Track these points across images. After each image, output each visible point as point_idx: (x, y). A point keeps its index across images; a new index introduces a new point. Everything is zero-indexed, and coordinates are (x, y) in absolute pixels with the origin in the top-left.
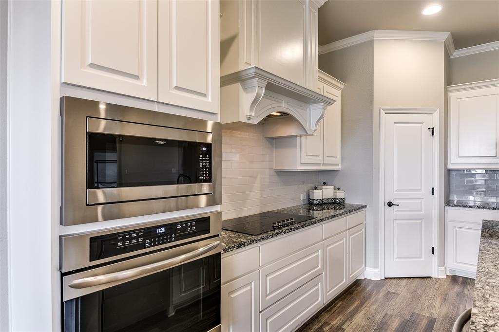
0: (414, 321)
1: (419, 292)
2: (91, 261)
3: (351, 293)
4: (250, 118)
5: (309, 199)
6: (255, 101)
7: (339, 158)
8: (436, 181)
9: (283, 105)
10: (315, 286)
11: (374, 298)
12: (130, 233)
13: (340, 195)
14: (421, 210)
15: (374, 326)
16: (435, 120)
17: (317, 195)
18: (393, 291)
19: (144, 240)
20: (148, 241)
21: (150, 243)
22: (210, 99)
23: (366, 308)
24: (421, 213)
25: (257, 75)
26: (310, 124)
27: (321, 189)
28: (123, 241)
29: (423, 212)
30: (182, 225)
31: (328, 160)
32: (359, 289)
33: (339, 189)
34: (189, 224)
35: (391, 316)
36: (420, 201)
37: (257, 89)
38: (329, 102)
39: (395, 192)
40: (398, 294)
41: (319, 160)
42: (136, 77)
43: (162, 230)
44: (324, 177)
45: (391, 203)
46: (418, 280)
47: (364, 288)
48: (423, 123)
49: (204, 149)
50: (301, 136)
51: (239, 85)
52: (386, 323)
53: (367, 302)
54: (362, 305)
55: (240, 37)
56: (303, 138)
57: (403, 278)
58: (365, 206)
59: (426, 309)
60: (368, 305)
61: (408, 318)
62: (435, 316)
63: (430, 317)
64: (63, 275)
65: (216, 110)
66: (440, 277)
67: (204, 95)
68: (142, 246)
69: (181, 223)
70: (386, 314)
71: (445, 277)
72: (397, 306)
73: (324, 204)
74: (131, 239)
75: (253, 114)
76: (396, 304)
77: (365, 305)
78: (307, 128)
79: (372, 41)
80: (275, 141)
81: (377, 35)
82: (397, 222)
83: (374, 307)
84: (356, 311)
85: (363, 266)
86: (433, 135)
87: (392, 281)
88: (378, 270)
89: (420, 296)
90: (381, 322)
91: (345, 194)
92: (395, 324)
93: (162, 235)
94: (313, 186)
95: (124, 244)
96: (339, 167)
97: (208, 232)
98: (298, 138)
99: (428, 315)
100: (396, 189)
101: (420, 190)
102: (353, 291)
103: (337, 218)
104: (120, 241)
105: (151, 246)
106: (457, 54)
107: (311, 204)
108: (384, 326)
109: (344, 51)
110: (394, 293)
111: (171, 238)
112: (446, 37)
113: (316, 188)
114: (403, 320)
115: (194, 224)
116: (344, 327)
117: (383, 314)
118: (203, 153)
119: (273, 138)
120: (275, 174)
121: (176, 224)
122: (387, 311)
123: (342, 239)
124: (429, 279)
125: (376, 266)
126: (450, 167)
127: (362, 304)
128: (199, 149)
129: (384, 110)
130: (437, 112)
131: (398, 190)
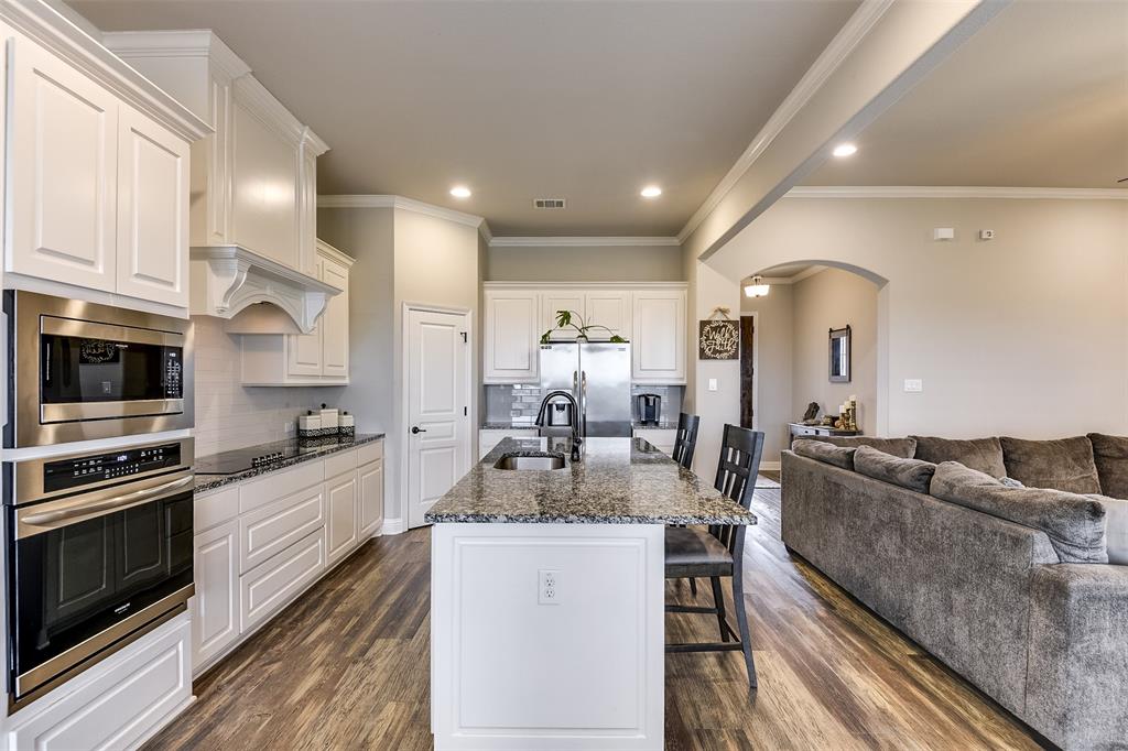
2: (45, 492)
3: (363, 554)
4: (222, 311)
5: (298, 430)
6: (232, 288)
7: (345, 368)
8: (469, 398)
9: (268, 292)
10: (313, 543)
12: (88, 459)
13: (348, 422)
14: (451, 436)
16: (467, 323)
17: (312, 424)
19: (104, 470)
20: (108, 471)
21: (110, 474)
22: (178, 289)
24: (452, 439)
25: (237, 256)
26: (307, 319)
27: (319, 414)
28: (80, 469)
29: (454, 438)
30: (146, 453)
31: (330, 371)
32: (374, 547)
33: (345, 413)
34: (155, 452)
36: (451, 424)
37: (237, 273)
38: (332, 291)
39: (421, 415)
41: (316, 370)
42: (90, 263)
43: (124, 458)
44: (323, 395)
45: (417, 428)
47: (381, 546)
48: (454, 326)
49: (173, 355)
50: (289, 335)
56: (293, 338)
58: (383, 435)
60: (385, 561)
64: (14, 508)
65: (185, 303)
67: (171, 284)
68: (102, 477)
69: (146, 450)
70: (407, 564)
72: (421, 553)
73: (322, 436)
74: (88, 468)
75: (228, 306)
77: (380, 562)
78: (301, 324)
79: (392, 209)
80: (242, 338)
82: (424, 453)
83: (392, 561)
84: (370, 568)
85: (380, 518)
86: (466, 341)
87: (416, 531)
88: (400, 520)
91: (355, 421)
93: (124, 464)
94: (305, 410)
95: (80, 473)
96: (346, 381)
97: (179, 461)
98: (285, 338)
100: (422, 409)
101: (452, 410)
102: (366, 552)
103: (344, 450)
104: (77, 469)
105: (111, 478)
106: (495, 242)
107: (301, 438)
111: (135, 468)
112: (480, 223)
113: (310, 413)
115: (161, 451)
116: (353, 587)
118: (172, 359)
119: (239, 335)
120: (243, 390)
121: (139, 451)
123: (351, 480)
125: (397, 516)
126: (486, 381)
127: (377, 562)
128: (168, 355)
129: (407, 304)
130: (470, 314)
131: (425, 412)
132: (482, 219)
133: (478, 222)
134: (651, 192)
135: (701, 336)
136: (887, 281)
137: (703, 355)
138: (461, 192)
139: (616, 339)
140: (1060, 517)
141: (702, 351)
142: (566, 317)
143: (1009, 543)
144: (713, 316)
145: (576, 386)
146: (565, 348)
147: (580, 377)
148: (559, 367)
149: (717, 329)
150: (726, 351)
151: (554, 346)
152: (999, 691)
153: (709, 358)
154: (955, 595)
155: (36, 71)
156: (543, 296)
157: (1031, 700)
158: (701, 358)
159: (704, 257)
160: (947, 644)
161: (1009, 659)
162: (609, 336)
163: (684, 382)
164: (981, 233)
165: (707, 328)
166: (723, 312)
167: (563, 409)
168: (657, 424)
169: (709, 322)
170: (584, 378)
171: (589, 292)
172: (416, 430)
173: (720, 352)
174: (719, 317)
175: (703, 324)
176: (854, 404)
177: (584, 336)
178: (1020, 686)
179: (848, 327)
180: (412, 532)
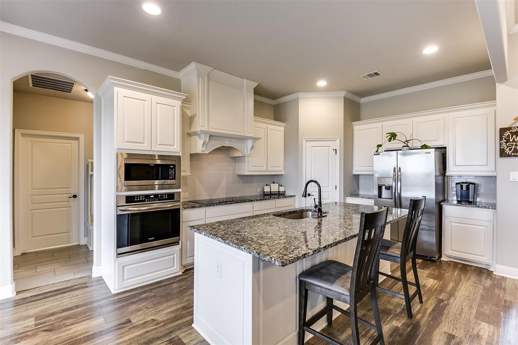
2: (126, 203)
4: (203, 151)
6: (204, 144)
7: (282, 168)
8: (338, 181)
12: (140, 196)
13: (282, 189)
16: (337, 144)
17: (267, 189)
19: (145, 199)
20: (147, 200)
22: (175, 147)
25: (202, 133)
26: (248, 150)
27: (271, 185)
29: (330, 200)
31: (272, 169)
33: (281, 186)
34: (165, 195)
36: (328, 193)
37: (204, 138)
38: (255, 139)
39: (312, 188)
41: (264, 169)
42: (143, 143)
43: (152, 196)
44: (274, 178)
45: (310, 194)
48: (330, 146)
49: (172, 167)
51: (197, 136)
55: (197, 116)
58: (295, 196)
64: (117, 206)
67: (172, 145)
68: (144, 201)
69: (161, 195)
73: (271, 194)
74: (140, 198)
75: (204, 149)
78: (245, 152)
79: (298, 98)
80: (237, 158)
81: (300, 95)
86: (336, 153)
91: (285, 189)
93: (152, 198)
94: (265, 184)
95: (137, 199)
96: (283, 173)
97: (174, 199)
98: (247, 157)
105: (148, 202)
106: (363, 101)
107: (264, 194)
109: (285, 103)
111: (156, 199)
112: (344, 94)
113: (267, 185)
118: (172, 169)
119: (234, 157)
120: (237, 177)
121: (158, 195)
126: (354, 173)
129: (305, 139)
130: (338, 141)
132: (345, 92)
135: (501, 139)
137: (503, 154)
138: (322, 83)
139: (425, 147)
141: (502, 151)
142: (393, 136)
144: (513, 123)
145: (395, 175)
146: (388, 154)
147: (397, 171)
148: (384, 165)
155: (124, 97)
156: (385, 125)
158: (501, 156)
162: (419, 145)
163: (495, 174)
165: (508, 133)
168: (471, 202)
170: (400, 171)
175: (503, 131)
177: (408, 146)
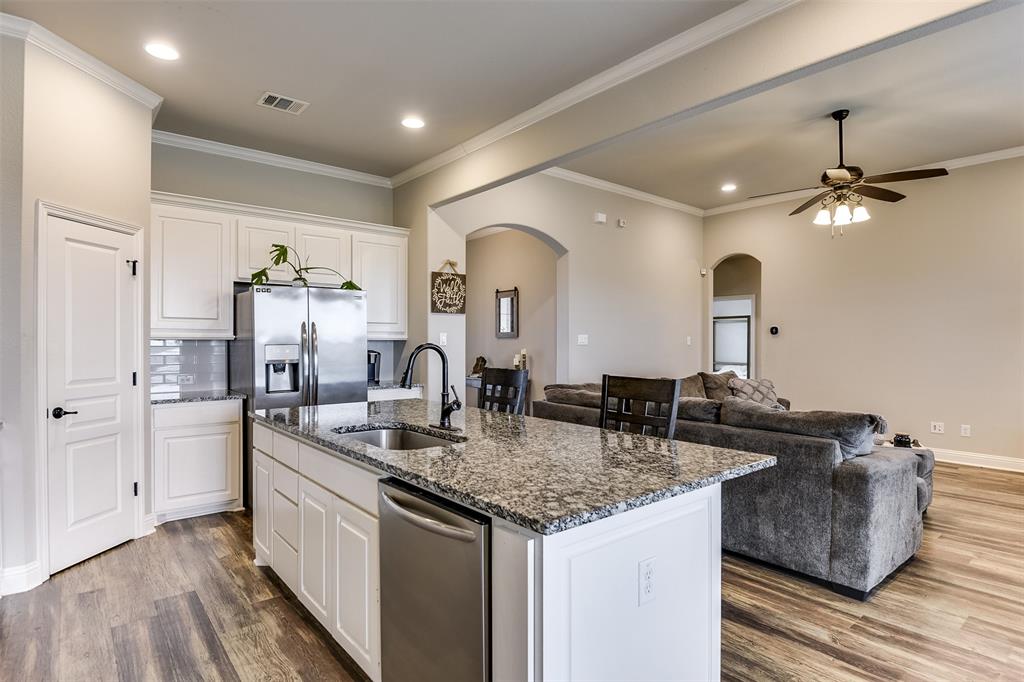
0: (168, 613)
1: (135, 569)
8: (139, 358)
11: (62, 619)
14: (114, 418)
15: (110, 658)
16: (137, 246)
18: (89, 589)
23: (62, 644)
24: (114, 422)
35: (124, 626)
36: (111, 400)
39: (67, 387)
40: (101, 591)
45: (61, 409)
46: (114, 552)
48: (117, 249)
52: (125, 643)
53: (54, 633)
54: (49, 644)
57: (84, 561)
59: (168, 585)
60: (62, 635)
61: (154, 613)
62: (191, 589)
63: (184, 594)
66: (148, 533)
71: (155, 530)
72: (118, 607)
76: (114, 606)
77: (54, 640)
82: (71, 449)
86: (134, 273)
87: (68, 574)
88: (35, 565)
89: (142, 575)
90: (116, 645)
92: (142, 634)
99: (179, 593)
100: (68, 379)
101: (114, 378)
108: (128, 648)
110: (92, 592)
112: (157, 103)
114: (149, 620)
117: (107, 632)
122: (109, 624)
124: (131, 544)
127: (46, 641)
130: (139, 236)
131: (72, 382)
132: (162, 99)
133: (156, 101)
134: (413, 122)
135: (433, 288)
136: (566, 251)
137: (435, 309)
138: (162, 50)
139: (350, 285)
140: (850, 428)
141: (434, 304)
142: (282, 253)
143: (813, 451)
144: (443, 268)
145: (303, 340)
147: (309, 329)
149: (447, 282)
150: (455, 305)
151: (273, 288)
152: (805, 564)
153: (439, 311)
154: (759, 499)
156: (237, 221)
157: (837, 564)
158: (433, 311)
159: (435, 206)
160: (751, 539)
161: (813, 538)
163: (404, 337)
164: (619, 221)
165: (439, 280)
166: (452, 265)
167: (283, 370)
168: (377, 382)
169: (440, 274)
170: (314, 331)
171: (299, 225)
172: (58, 413)
173: (450, 306)
174: (448, 270)
175: (435, 275)
176: (524, 356)
177: (302, 279)
178: (825, 556)
179: (516, 289)
180: (58, 579)
